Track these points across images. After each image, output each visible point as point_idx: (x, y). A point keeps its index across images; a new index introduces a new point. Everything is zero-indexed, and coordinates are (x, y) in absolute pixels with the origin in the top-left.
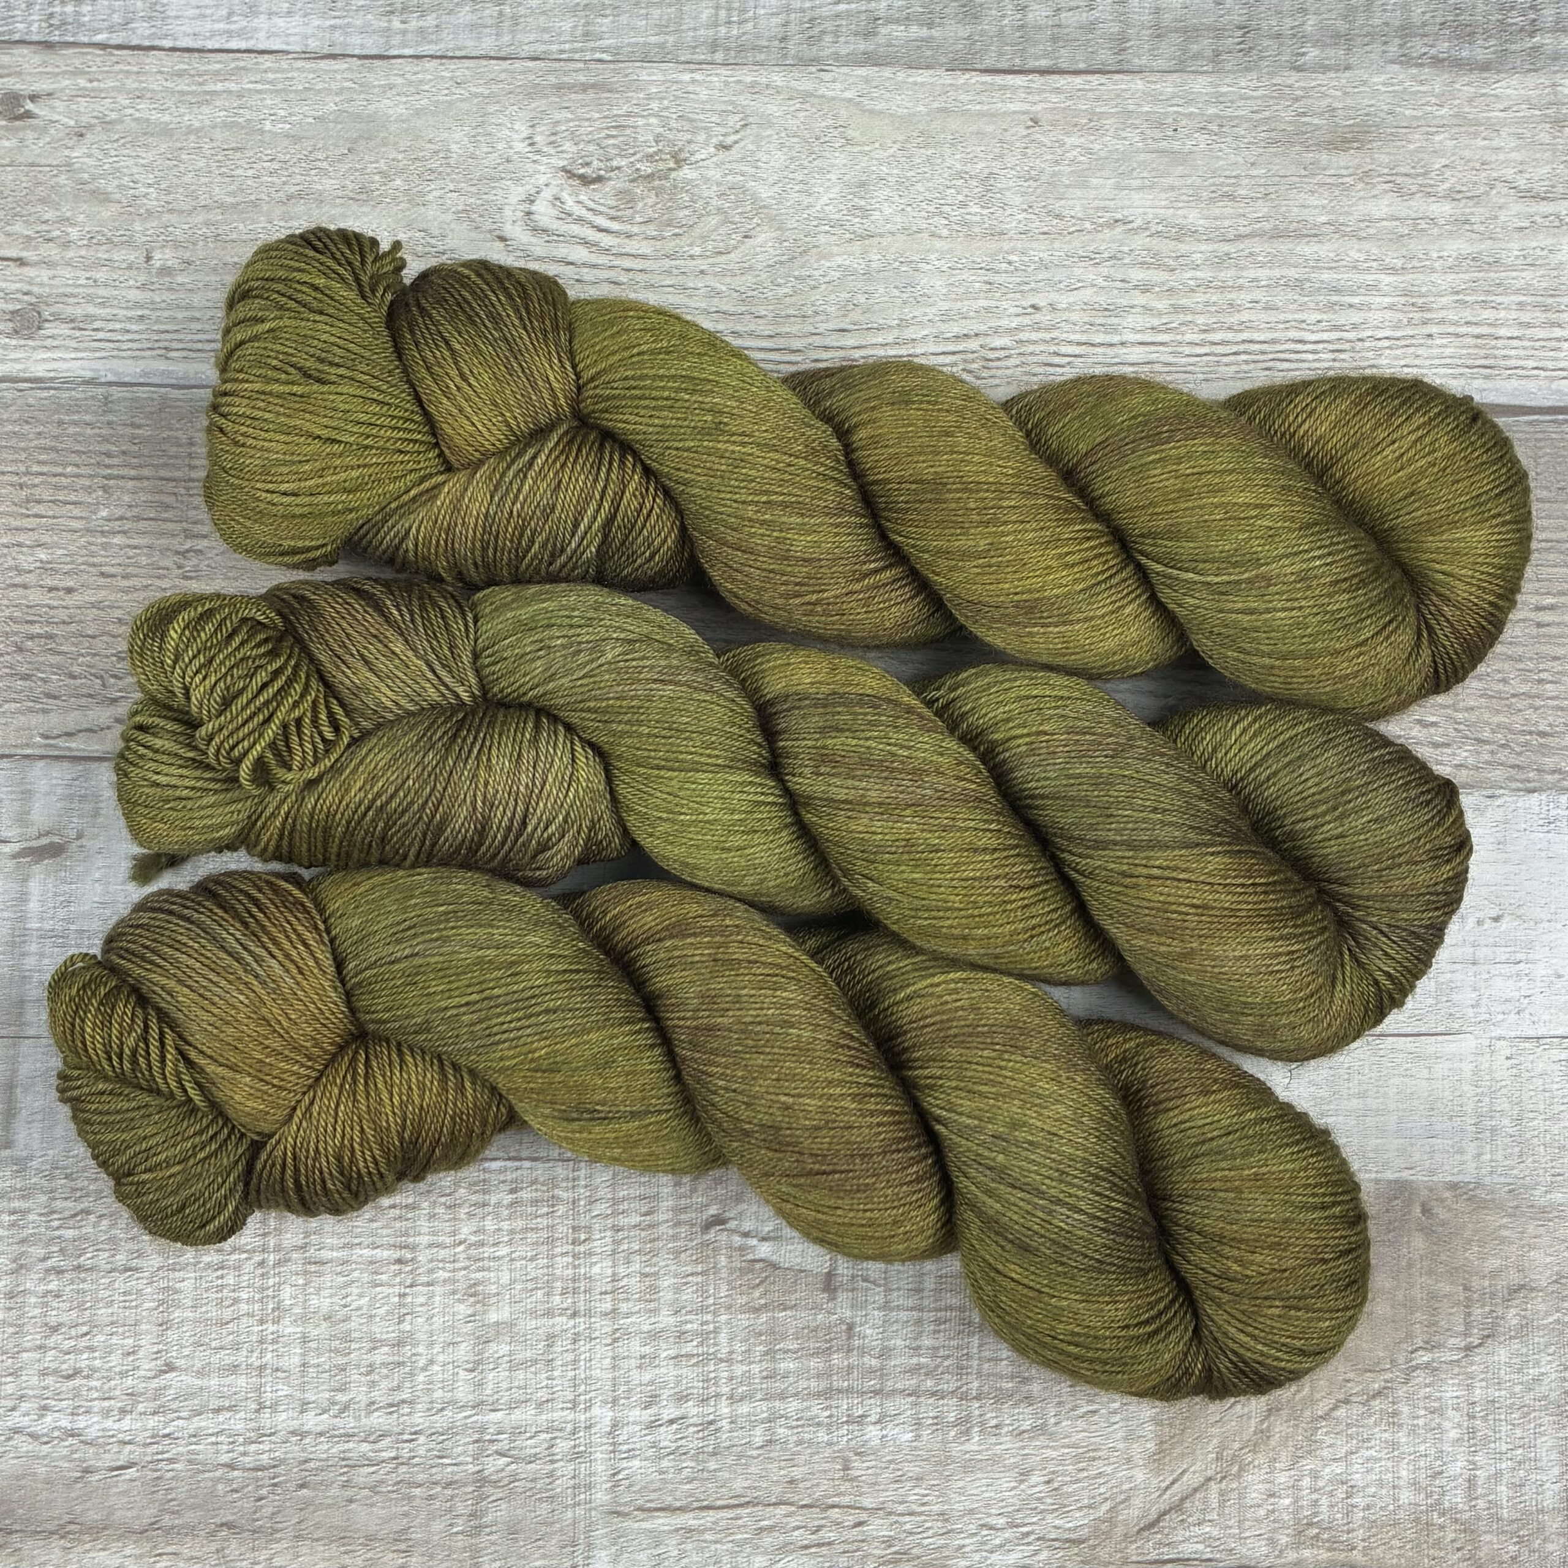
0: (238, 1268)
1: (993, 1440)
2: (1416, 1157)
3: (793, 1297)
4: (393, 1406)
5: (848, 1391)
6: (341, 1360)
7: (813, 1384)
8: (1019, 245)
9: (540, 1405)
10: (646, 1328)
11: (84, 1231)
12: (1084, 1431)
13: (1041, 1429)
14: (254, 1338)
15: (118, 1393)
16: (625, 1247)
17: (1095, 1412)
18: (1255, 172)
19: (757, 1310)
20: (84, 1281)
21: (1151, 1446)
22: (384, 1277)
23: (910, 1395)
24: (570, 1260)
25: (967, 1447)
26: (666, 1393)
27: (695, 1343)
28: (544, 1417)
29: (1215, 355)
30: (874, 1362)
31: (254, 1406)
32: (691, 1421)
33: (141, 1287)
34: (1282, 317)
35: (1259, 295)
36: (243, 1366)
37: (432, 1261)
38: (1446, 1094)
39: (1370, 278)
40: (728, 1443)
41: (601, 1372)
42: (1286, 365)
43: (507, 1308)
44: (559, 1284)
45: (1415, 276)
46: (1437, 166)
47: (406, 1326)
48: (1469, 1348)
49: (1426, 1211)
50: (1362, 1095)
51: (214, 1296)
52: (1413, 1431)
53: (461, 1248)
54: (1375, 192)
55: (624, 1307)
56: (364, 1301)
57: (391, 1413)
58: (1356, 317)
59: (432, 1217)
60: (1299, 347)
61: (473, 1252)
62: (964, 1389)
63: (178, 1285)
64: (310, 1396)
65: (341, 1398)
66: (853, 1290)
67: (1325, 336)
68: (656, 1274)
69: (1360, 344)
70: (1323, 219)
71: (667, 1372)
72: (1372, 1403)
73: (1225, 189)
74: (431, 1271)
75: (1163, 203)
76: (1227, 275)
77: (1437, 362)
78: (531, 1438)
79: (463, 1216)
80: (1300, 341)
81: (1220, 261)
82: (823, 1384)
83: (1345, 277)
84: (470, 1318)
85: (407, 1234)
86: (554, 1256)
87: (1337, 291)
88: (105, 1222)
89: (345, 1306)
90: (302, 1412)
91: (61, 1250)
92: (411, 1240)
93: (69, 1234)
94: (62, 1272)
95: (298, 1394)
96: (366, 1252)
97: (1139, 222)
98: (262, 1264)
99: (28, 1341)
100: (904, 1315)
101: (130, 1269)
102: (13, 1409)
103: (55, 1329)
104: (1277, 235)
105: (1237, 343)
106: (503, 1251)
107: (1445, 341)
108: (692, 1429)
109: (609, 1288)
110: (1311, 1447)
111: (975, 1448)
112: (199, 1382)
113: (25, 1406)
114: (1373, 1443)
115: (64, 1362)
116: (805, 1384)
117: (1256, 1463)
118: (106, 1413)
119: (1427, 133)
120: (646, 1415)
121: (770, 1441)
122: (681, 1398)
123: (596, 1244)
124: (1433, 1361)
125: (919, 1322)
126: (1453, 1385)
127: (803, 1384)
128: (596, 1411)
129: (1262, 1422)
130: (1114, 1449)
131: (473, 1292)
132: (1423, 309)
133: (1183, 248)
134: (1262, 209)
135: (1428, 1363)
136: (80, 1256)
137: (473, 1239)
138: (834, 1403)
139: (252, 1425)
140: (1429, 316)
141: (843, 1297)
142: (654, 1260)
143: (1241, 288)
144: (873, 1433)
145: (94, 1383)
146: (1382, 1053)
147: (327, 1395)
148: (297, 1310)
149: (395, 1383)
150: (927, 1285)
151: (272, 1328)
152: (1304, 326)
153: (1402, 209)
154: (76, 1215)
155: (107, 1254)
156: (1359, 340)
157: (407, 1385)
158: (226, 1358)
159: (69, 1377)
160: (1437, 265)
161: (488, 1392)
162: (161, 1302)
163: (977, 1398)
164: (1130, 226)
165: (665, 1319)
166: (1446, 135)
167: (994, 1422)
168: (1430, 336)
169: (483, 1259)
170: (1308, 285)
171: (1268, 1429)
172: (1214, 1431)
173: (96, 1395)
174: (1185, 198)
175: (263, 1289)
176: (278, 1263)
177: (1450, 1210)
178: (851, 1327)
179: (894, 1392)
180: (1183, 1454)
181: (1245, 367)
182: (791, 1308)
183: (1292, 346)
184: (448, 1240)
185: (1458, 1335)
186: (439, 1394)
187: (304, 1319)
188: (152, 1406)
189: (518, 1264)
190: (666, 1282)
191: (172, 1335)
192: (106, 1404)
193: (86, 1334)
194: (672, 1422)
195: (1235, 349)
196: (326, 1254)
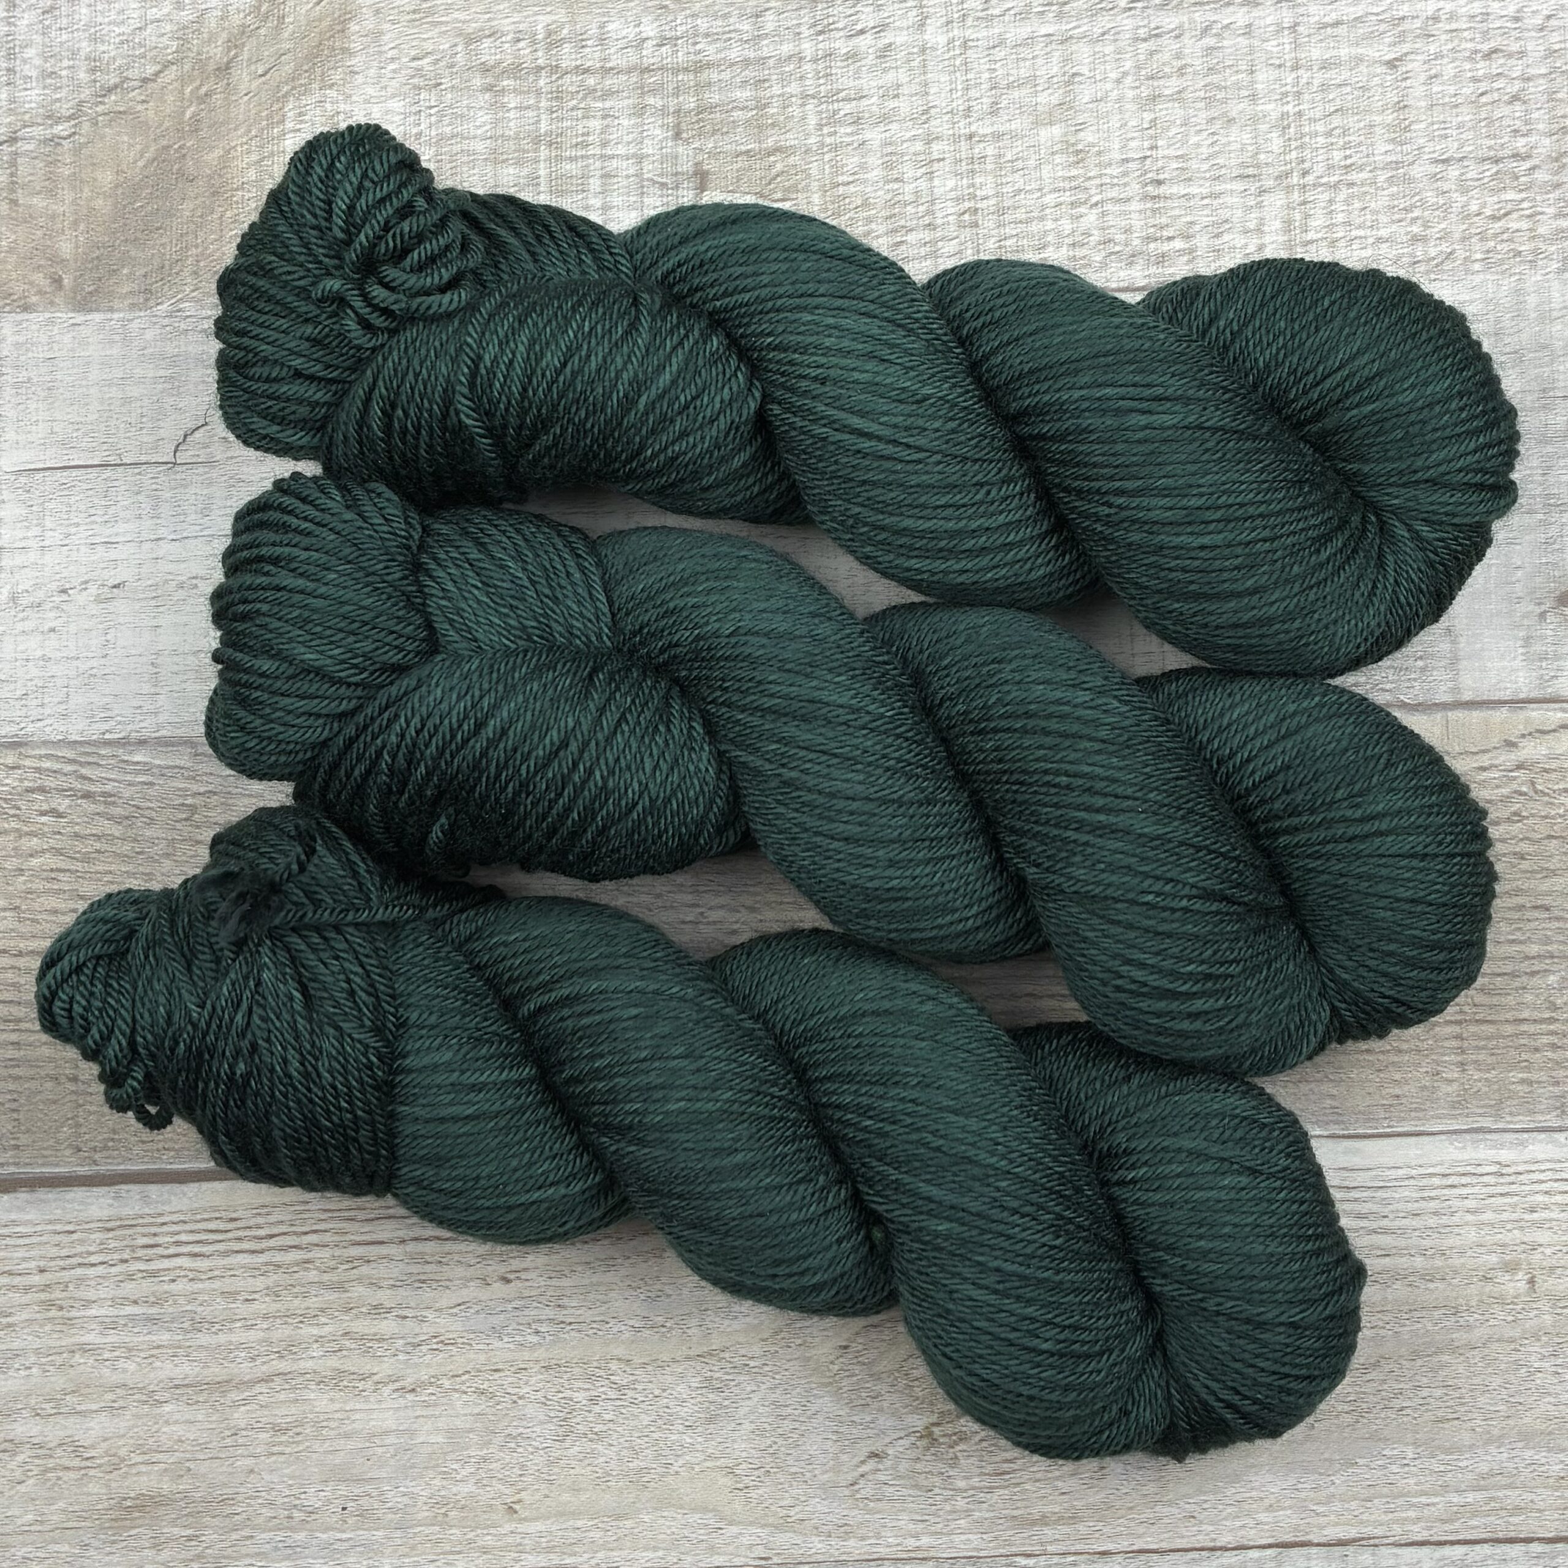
0: (1330, 167)
1: (521, 27)
2: (67, 338)
3: (740, 165)
4: (1155, 35)
5: (676, 71)
6: (1215, 78)
7: (715, 76)
8: (526, 1355)
9: (1002, 43)
10: (894, 126)
11: (1495, 199)
12: (424, 40)
13: (471, 40)
14: (1306, 97)
15: (1444, 37)
16: (921, 209)
17: (414, 59)
18: (249, 1462)
19: (777, 150)
20: (1490, 148)
21: (354, 27)
22: (1175, 166)
23: (612, 69)
24: (978, 193)
25: (549, 19)
26: (870, 60)
27: (842, 113)
28: (996, 31)
29: (295, 1233)
30: (651, 101)
31: (1300, 29)
32: (841, 33)
33: (1431, 144)
34: (217, 1284)
35: (243, 1310)
36: (1315, 68)
37: (1125, 185)
38: (34, 406)
39: (112, 1338)
40: (802, 12)
41: (940, 80)
42: (212, 1226)
43: (1043, 141)
44: (989, 167)
45: (58, 1343)
46: (31, 1481)
47: (1148, 116)
48: (13, 140)
49: (57, 281)
50: (126, 401)
51: (1351, 138)
52: (74, 54)
53: (1094, 200)
54: (104, 1445)
55: (919, 146)
56: (1194, 140)
57: (1157, 28)
58: (129, 1289)
59: (1128, 231)
60: (197, 1249)
61: (1082, 196)
62: (554, 77)
63: (1391, 147)
64: (1243, 41)
65: (1210, 41)
66: (677, 174)
67: (166, 1264)
68: (888, 182)
69: (126, 1256)
70: (167, 1408)
71: (869, 83)
72: (118, 80)
73: (284, 1438)
74: (1125, 174)
75: (357, 1416)
76: (282, 1332)
77: (34, 1240)
78: (1009, 9)
79: (1095, 232)
80: (196, 1255)
81: (289, 1349)
82: (704, 76)
83: (140, 1338)
84: (1081, 127)
85: (1154, 211)
86: (997, 195)
87: (152, 1320)
88: (1474, 208)
89: (1213, 134)
90: (1250, 25)
91: (1517, 178)
92: (1149, 205)
93: (1511, 195)
94: (1513, 156)
95: (1256, 43)
96: (1194, 190)
97: (387, 1391)
98: (1305, 173)
99: (1542, 85)
100: (621, 150)
101: (1444, 161)
102: (1549, 17)
103: (1515, 98)
104: (222, 1386)
105: (270, 1249)
106: (1050, 199)
107: (24, 1265)
108: (840, 25)
109: (936, 166)
110: (182, 34)
111: (540, 18)
112: (1360, 51)
113: (1539, 21)
114: (117, 40)
115: (1502, 65)
116: (723, 76)
117: (242, 15)
118: (1452, 16)
119: (42, 1522)
120: (888, 38)
121: (757, 16)
122: (853, 56)
123: (953, 210)
124: (51, 126)
125: (604, 144)
126: (31, 102)
127: (726, 75)
128: (942, 40)
129: (236, 56)
130: (393, 23)
131: (1079, 156)
132: (50, 1304)
133: (333, 1362)
134: (240, 1417)
135: (57, 123)
136: (1497, 173)
137: (1083, 210)
138: (692, 57)
139: (1301, 10)
140: (43, 1296)
141: (687, 167)
142: (889, 197)
143: (266, 1317)
144: (649, 29)
145: (1469, 45)
146: (105, 447)
147: (1226, 43)
148: (1263, 127)
149: (1155, 57)
150: (598, 182)
151: (1289, 108)
152: (191, 1275)
153: (71, 1427)
154: (1506, 215)
155: (1469, 176)
156: (126, 1261)
157: (1142, 57)
158: (1335, 76)
159: (1495, 51)
160: (33, 1359)
161: (1057, 54)
162: (1407, 129)
163: (540, 69)
164: (397, 1385)
165: (874, 136)
166: (19, 1522)
167: (522, 44)
168: (42, 1271)
169: (1071, 189)
170: (186, 1325)
171: (229, 49)
172: (287, 46)
173: (1466, 34)
174: (333, 1424)
175: (1302, 147)
176: (1287, 174)
177: (31, 283)
178: (677, 135)
179: (629, 71)
180: (320, 20)
181: (260, 1220)
182: (741, 153)
183: (205, 1249)
184: (1109, 207)
185: (26, 153)
186: (1108, 49)
187: (1255, 120)
188: (1406, 25)
189: (1034, 186)
190: (875, 174)
191: (1392, 97)
192: (1454, 26)
193: (1482, 94)
194: (862, 32)
195: (272, 1243)
196: (1238, 186)
